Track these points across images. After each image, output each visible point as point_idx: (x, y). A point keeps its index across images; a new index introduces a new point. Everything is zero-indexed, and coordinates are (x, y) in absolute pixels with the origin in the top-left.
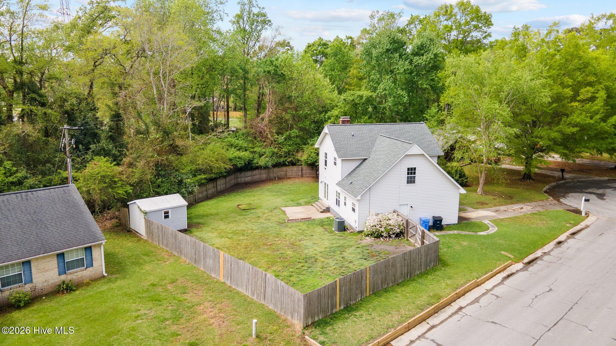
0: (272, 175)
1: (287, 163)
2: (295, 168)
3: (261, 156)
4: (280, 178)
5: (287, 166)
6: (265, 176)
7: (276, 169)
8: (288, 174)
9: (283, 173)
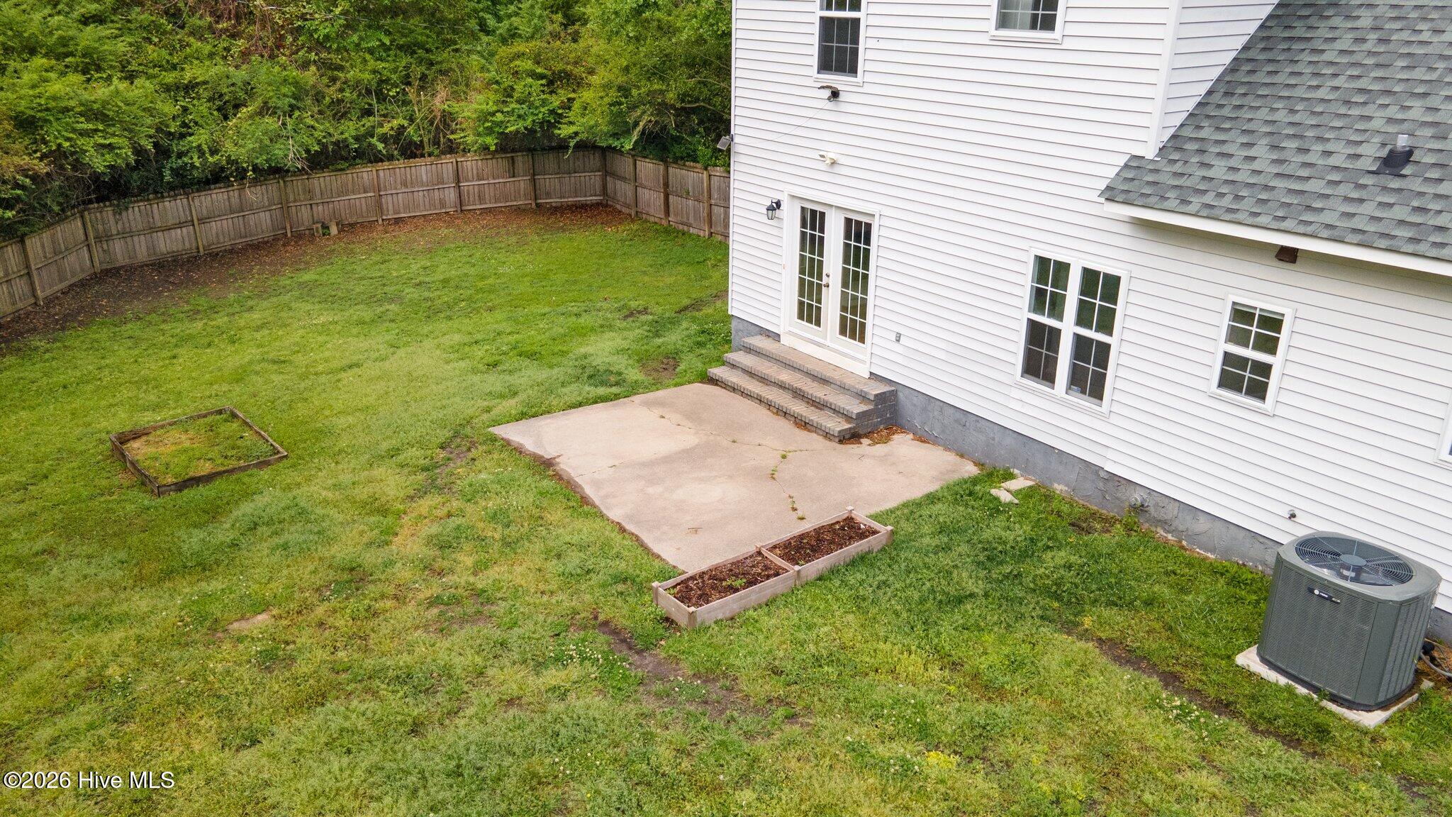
0: (305, 213)
1: (380, 146)
2: (422, 169)
3: (227, 108)
4: (352, 225)
5: (377, 158)
6: (265, 218)
7: (322, 181)
8: (388, 202)
9: (359, 201)
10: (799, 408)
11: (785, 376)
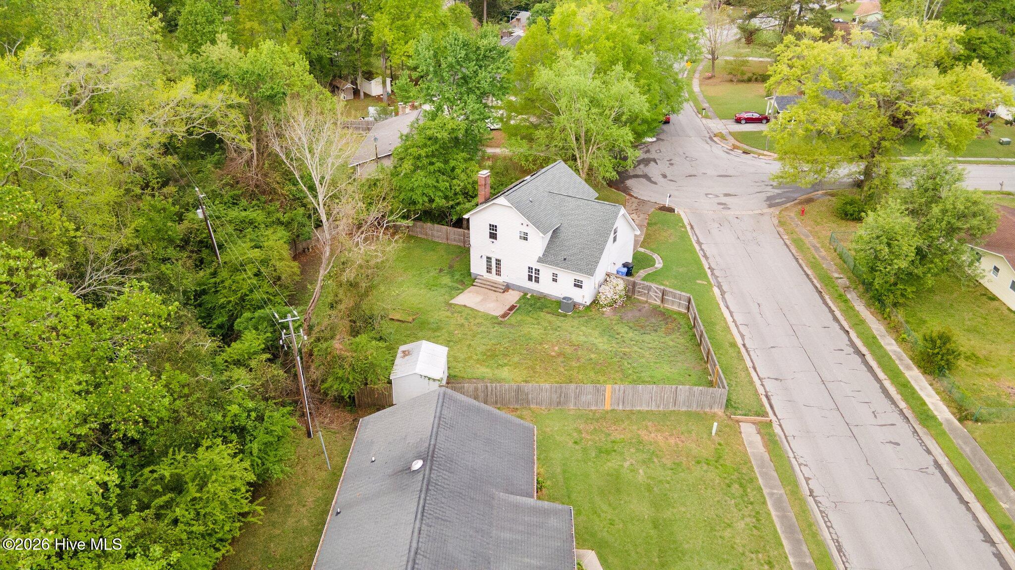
10: (493, 289)
11: (488, 283)
